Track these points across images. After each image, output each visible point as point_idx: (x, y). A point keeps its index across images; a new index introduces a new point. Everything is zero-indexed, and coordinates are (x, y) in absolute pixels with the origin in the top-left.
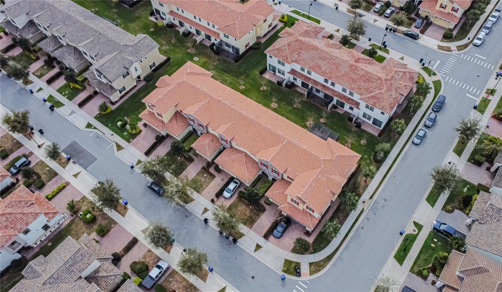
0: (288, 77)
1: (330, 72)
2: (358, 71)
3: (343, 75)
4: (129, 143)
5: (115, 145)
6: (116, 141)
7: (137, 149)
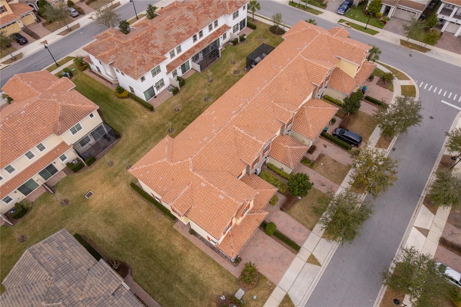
0: (169, 79)
4: (275, 286)
7: (286, 269)
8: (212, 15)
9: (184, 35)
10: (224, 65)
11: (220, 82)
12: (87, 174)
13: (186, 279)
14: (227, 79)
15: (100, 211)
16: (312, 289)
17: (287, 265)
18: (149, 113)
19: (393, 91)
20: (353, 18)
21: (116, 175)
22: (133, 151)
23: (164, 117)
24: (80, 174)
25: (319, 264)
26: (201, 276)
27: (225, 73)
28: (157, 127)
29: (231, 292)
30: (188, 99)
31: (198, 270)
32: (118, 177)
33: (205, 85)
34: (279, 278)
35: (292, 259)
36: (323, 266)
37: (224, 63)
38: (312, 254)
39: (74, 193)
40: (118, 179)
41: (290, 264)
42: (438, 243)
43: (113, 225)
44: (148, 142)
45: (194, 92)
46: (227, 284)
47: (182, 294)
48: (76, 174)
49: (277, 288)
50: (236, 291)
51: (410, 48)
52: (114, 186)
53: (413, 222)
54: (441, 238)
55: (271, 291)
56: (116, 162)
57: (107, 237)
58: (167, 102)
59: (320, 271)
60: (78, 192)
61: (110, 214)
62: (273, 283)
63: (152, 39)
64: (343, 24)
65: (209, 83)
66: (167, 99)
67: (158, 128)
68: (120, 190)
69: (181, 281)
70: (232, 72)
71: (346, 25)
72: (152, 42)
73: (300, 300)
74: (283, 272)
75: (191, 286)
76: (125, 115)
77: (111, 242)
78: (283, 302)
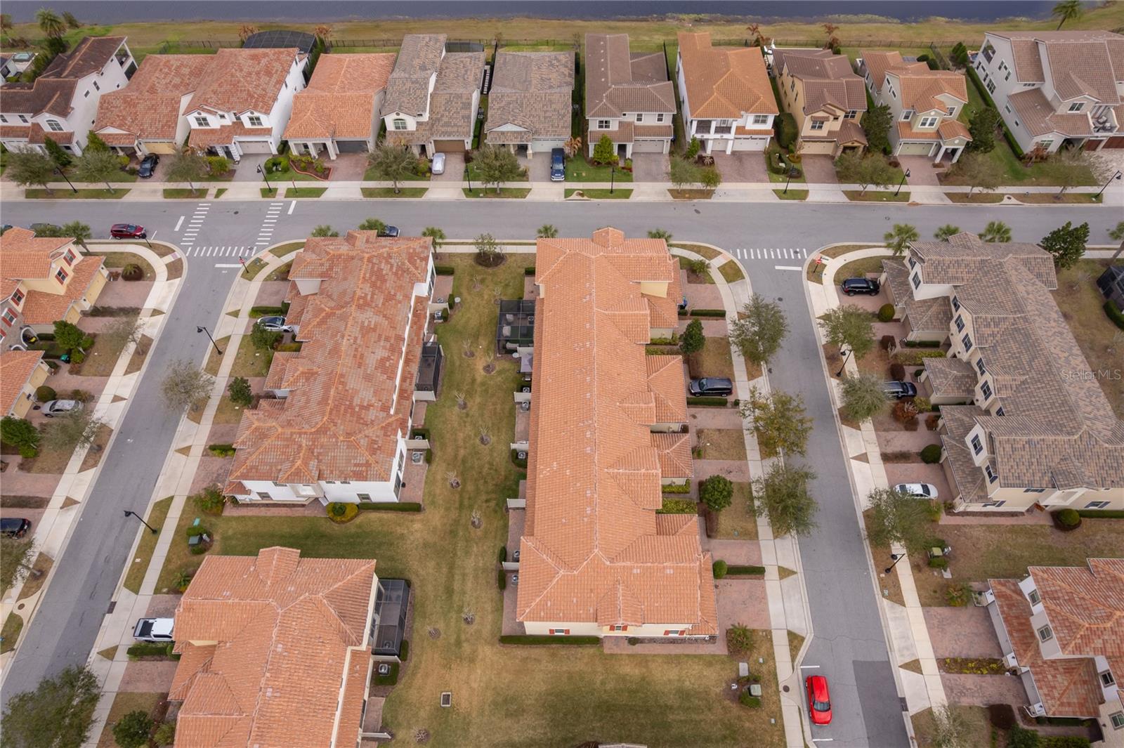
4: (770, 632)
5: (798, 657)
6: (790, 664)
7: (766, 604)
8: (399, 297)
9: (388, 359)
10: (460, 365)
11: (478, 400)
12: (414, 674)
13: (673, 701)
14: (484, 388)
15: (486, 707)
16: (807, 606)
17: (763, 598)
18: (418, 517)
19: (714, 283)
20: (579, 179)
21: (458, 643)
22: (449, 591)
23: (447, 509)
24: (403, 681)
25: (794, 573)
26: (687, 683)
27: (474, 380)
28: (451, 532)
29: (734, 675)
30: (456, 456)
31: (679, 680)
32: (465, 645)
33: (461, 418)
34: (768, 619)
35: (764, 587)
36: (798, 571)
37: (457, 363)
38: (779, 567)
39: (423, 714)
40: (466, 648)
41: (766, 594)
42: (882, 462)
43: (524, 711)
44: (459, 562)
45: (456, 440)
46: (722, 669)
47: (686, 721)
48: (399, 686)
49: (774, 633)
50: (738, 669)
51: (689, 198)
52: (472, 660)
53: (847, 453)
54: (881, 455)
55: (771, 640)
56: (441, 626)
57: (531, 732)
58: (430, 482)
59: (800, 577)
60: (427, 708)
61: (505, 701)
62: (765, 631)
63: (352, 398)
64: (574, 196)
65: (464, 411)
66: (424, 478)
67: (453, 533)
68: (487, 660)
69: (671, 708)
70: (483, 373)
71: (580, 198)
72: (357, 401)
73: (804, 627)
74: (766, 610)
75: (687, 704)
76: (381, 544)
77: (545, 734)
78: (791, 642)
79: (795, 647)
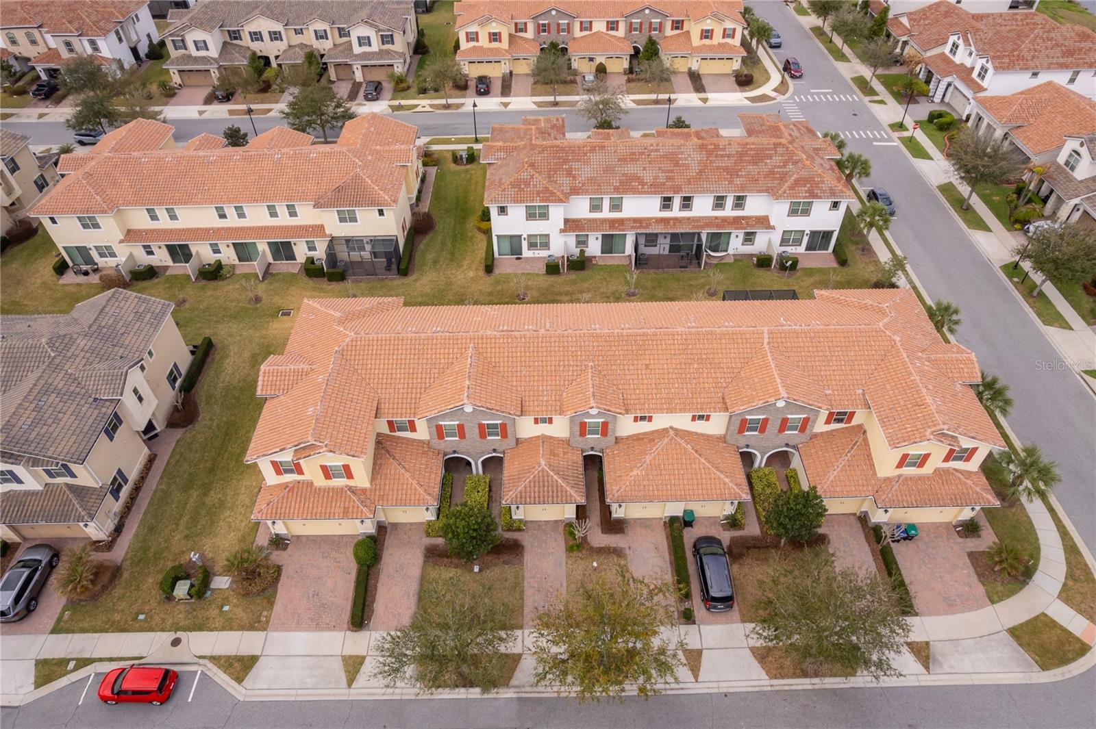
0: (562, 245)
1: (668, 178)
2: (724, 149)
3: (701, 172)
4: (265, 629)
5: (215, 669)
6: (209, 654)
7: (308, 629)
8: (738, 181)
9: (643, 184)
12: (315, 288)
15: (267, 340)
16: (291, 696)
17: (317, 625)
18: (481, 273)
19: (993, 602)
23: (490, 293)
24: (310, 282)
25: (350, 685)
26: (228, 514)
29: (217, 568)
30: (558, 294)
31: (234, 504)
33: (613, 293)
34: (285, 628)
35: (334, 628)
36: (352, 691)
38: (364, 658)
39: (276, 299)
41: (322, 630)
45: (581, 292)
46: (230, 554)
49: (262, 634)
50: (223, 575)
55: (251, 628)
57: (230, 372)
58: (524, 277)
59: (340, 693)
60: (282, 301)
62: (268, 622)
63: (578, 160)
65: (623, 295)
66: (529, 272)
67: (461, 300)
72: (575, 165)
73: (258, 686)
74: (299, 627)
76: (453, 254)
77: (224, 382)
78: (240, 659)
79: (231, 665)
